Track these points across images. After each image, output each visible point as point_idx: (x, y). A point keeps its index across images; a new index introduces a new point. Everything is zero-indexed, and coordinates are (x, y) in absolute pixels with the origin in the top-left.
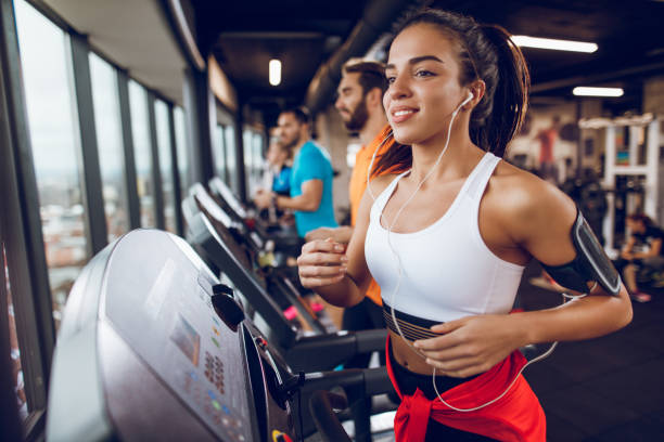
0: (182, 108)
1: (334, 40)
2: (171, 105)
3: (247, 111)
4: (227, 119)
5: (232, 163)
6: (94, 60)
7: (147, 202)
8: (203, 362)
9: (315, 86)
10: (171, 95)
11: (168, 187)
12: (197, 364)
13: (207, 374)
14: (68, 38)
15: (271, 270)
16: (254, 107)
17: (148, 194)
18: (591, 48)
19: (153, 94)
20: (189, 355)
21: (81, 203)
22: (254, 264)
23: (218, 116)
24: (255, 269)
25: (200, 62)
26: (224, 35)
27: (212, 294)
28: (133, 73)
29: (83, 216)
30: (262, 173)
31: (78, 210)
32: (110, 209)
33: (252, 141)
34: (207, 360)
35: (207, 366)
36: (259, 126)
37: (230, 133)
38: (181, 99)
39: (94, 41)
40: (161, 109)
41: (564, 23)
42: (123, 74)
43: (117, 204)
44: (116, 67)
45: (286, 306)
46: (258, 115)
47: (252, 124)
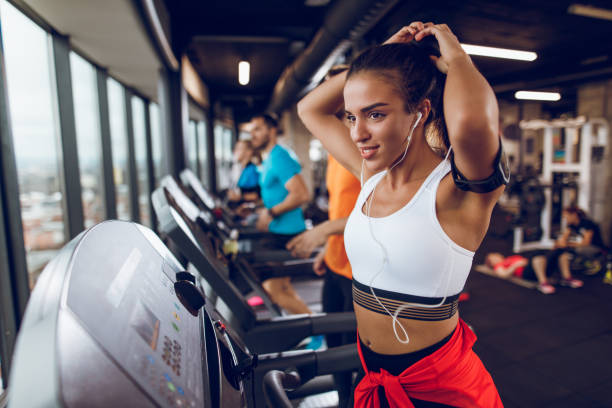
0: (157, 103)
1: (298, 45)
2: (147, 101)
3: (217, 108)
4: (199, 115)
5: (203, 155)
6: (75, 59)
7: (123, 190)
8: (161, 346)
9: (280, 86)
10: (147, 92)
11: (143, 177)
12: (155, 349)
13: (164, 357)
14: (50, 38)
15: (234, 257)
16: (225, 104)
17: (124, 182)
18: (531, 56)
19: (130, 91)
20: (148, 340)
21: (60, 191)
22: (218, 251)
23: (190, 112)
24: (219, 256)
25: (174, 63)
26: (197, 39)
27: (175, 281)
28: (111, 71)
29: (61, 202)
30: (231, 165)
31: (58, 197)
32: (87, 197)
33: (222, 135)
34: (166, 344)
35: (165, 350)
36: (229, 122)
37: (202, 128)
38: (156, 96)
39: (74, 41)
40: (137, 104)
41: (506, 35)
42: (102, 72)
43: (95, 191)
44: (95, 65)
45: (247, 291)
46: (228, 112)
47: (222, 119)
